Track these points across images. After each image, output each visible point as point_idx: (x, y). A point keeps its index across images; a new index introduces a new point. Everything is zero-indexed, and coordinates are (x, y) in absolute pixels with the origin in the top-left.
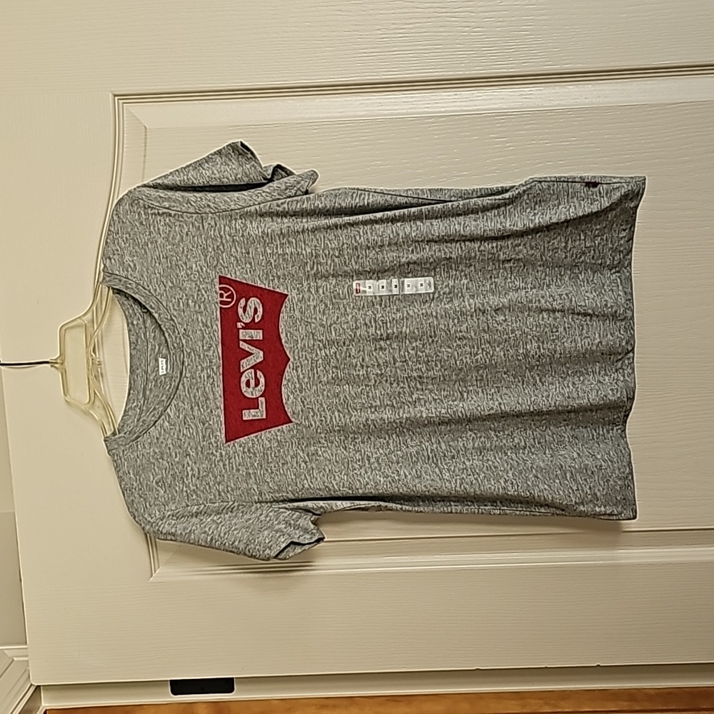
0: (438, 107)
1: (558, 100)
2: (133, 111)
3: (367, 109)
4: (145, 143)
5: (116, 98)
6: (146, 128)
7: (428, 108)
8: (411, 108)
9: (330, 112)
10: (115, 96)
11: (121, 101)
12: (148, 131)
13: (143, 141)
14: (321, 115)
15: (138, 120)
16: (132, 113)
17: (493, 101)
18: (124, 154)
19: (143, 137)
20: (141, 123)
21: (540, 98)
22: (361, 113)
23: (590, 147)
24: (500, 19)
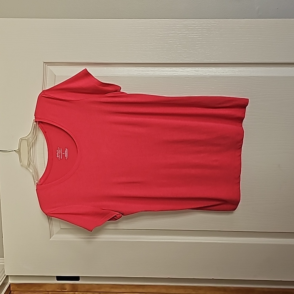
0: (164, 73)
1: (208, 73)
2: (51, 69)
3: (138, 72)
4: (55, 81)
5: (45, 64)
6: (55, 75)
7: (160, 73)
8: (154, 73)
9: (124, 73)
10: (44, 63)
11: (46, 65)
12: (56, 76)
13: (54, 80)
14: (120, 74)
15: (53, 72)
16: (50, 69)
17: (184, 72)
18: (47, 84)
19: (54, 78)
20: (54, 73)
21: (202, 72)
22: (135, 74)
23: (219, 91)
24: (188, 42)
